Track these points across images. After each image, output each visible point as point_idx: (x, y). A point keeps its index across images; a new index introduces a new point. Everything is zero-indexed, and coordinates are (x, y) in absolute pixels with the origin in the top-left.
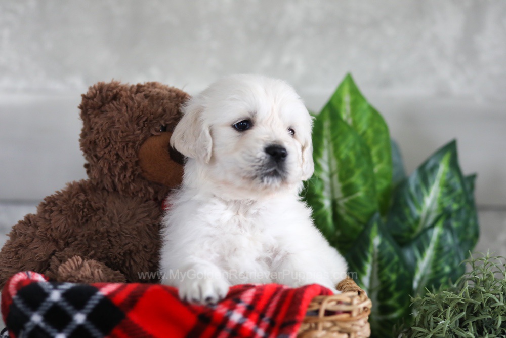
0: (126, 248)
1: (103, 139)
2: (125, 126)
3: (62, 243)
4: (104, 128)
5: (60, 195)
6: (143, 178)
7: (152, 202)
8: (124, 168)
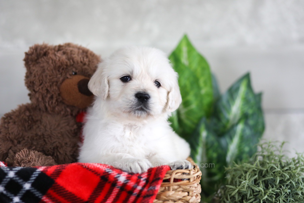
0: (55, 145)
1: (38, 80)
2: (51, 72)
3: (16, 142)
4: (39, 73)
5: (14, 112)
6: (63, 103)
7: (69, 117)
8: (52, 97)
